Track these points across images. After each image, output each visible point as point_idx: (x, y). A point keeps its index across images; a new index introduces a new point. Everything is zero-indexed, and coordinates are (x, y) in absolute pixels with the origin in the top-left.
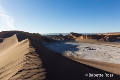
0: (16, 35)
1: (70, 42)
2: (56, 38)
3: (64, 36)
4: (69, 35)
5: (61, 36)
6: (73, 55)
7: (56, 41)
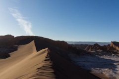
0: (33, 41)
1: (110, 55)
2: (88, 49)
3: (101, 45)
4: (109, 45)
5: (96, 46)
6: (114, 75)
7: (89, 53)
